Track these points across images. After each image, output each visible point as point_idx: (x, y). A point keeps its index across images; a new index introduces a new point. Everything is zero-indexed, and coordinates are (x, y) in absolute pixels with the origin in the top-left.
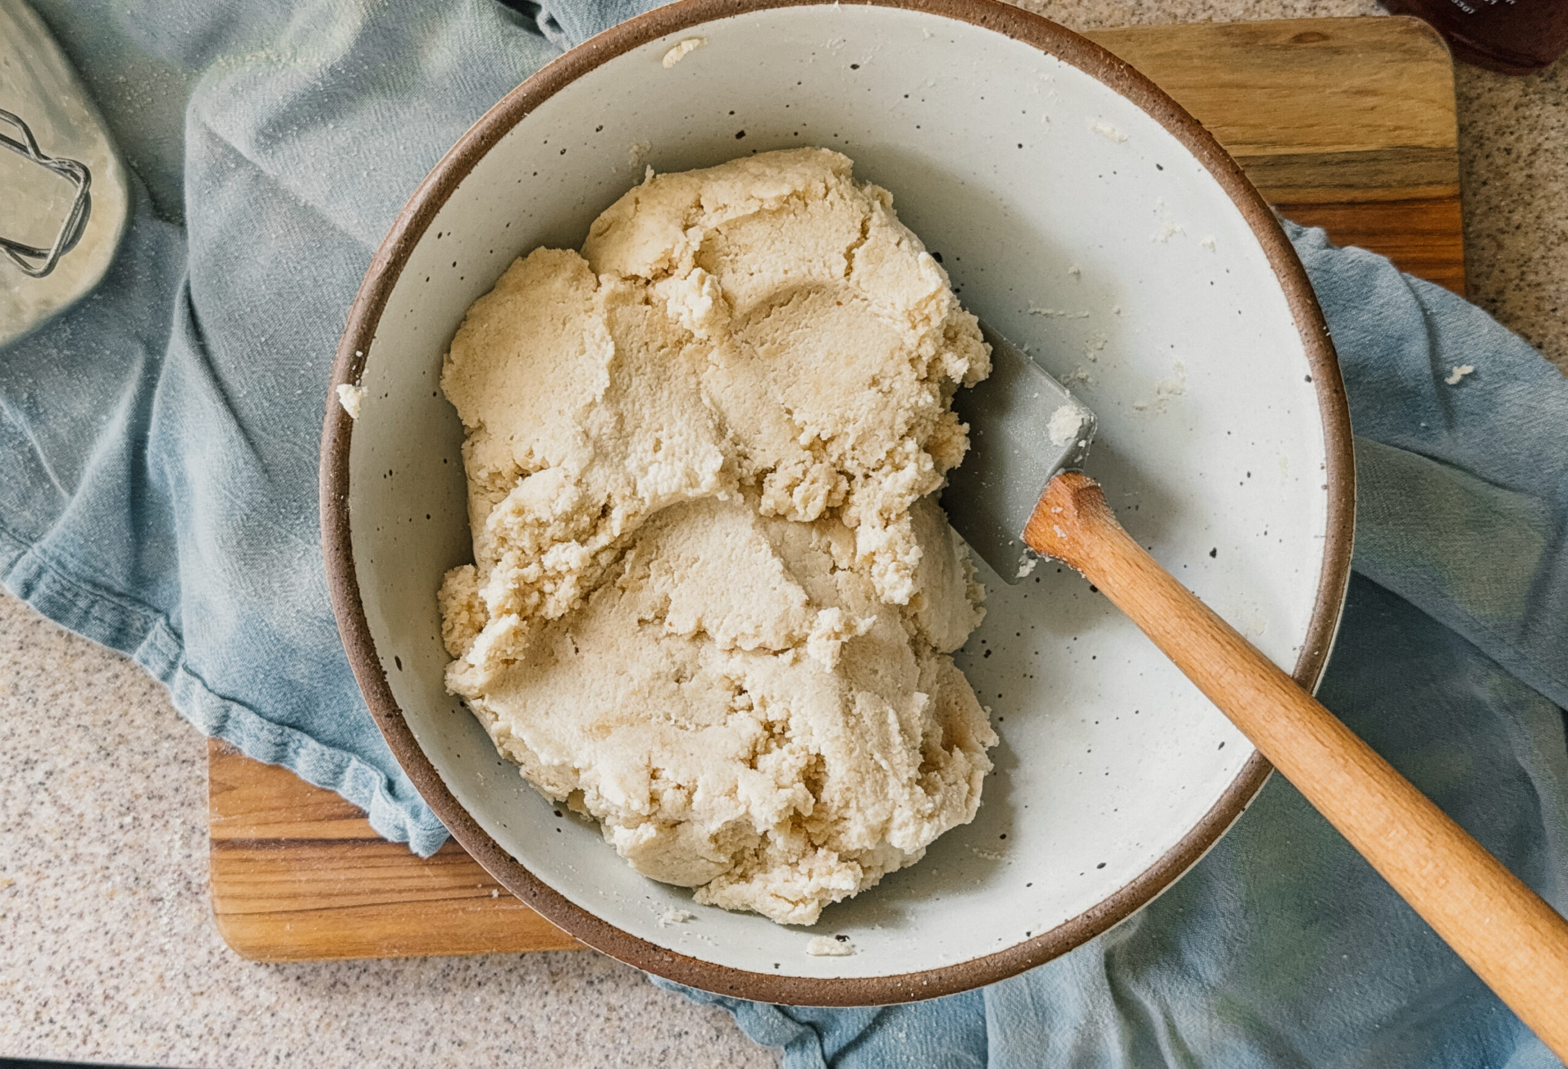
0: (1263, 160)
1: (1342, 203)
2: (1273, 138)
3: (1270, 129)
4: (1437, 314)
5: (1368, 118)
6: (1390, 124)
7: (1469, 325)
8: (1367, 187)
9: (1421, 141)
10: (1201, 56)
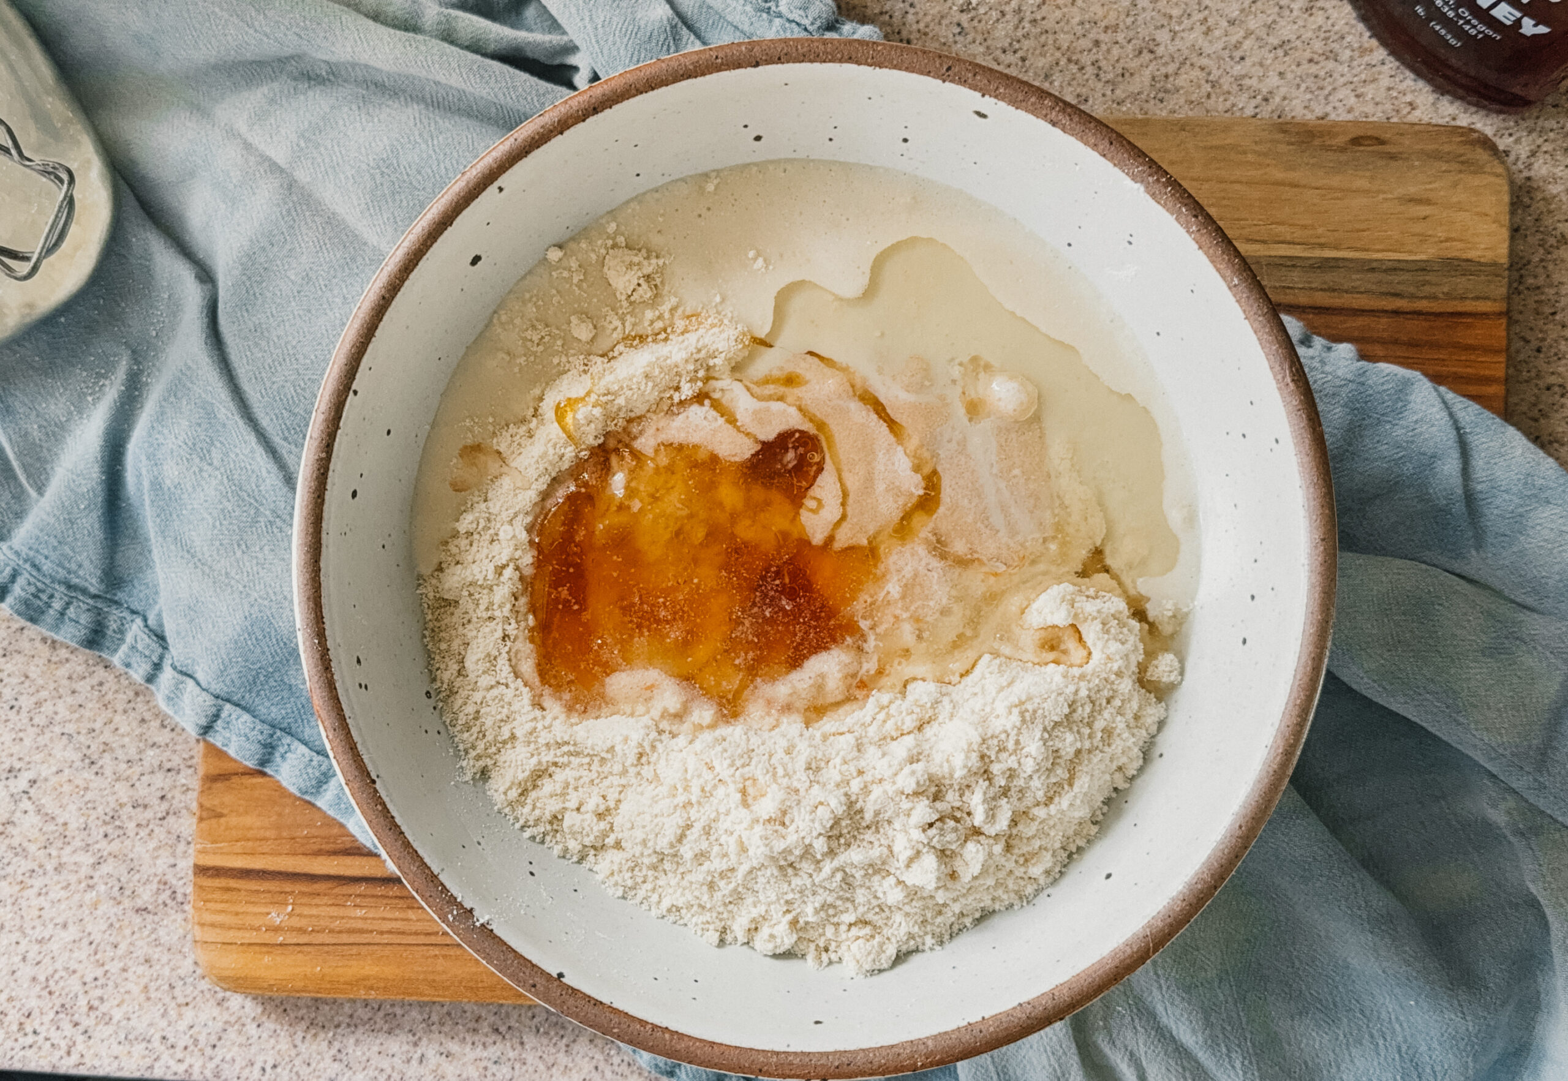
0: (1311, 262)
1: (1386, 311)
2: (1322, 240)
3: (1320, 231)
4: (1470, 433)
5: (1418, 228)
6: (1442, 235)
7: (1503, 445)
8: (1413, 297)
9: (1472, 254)
10: (1255, 152)
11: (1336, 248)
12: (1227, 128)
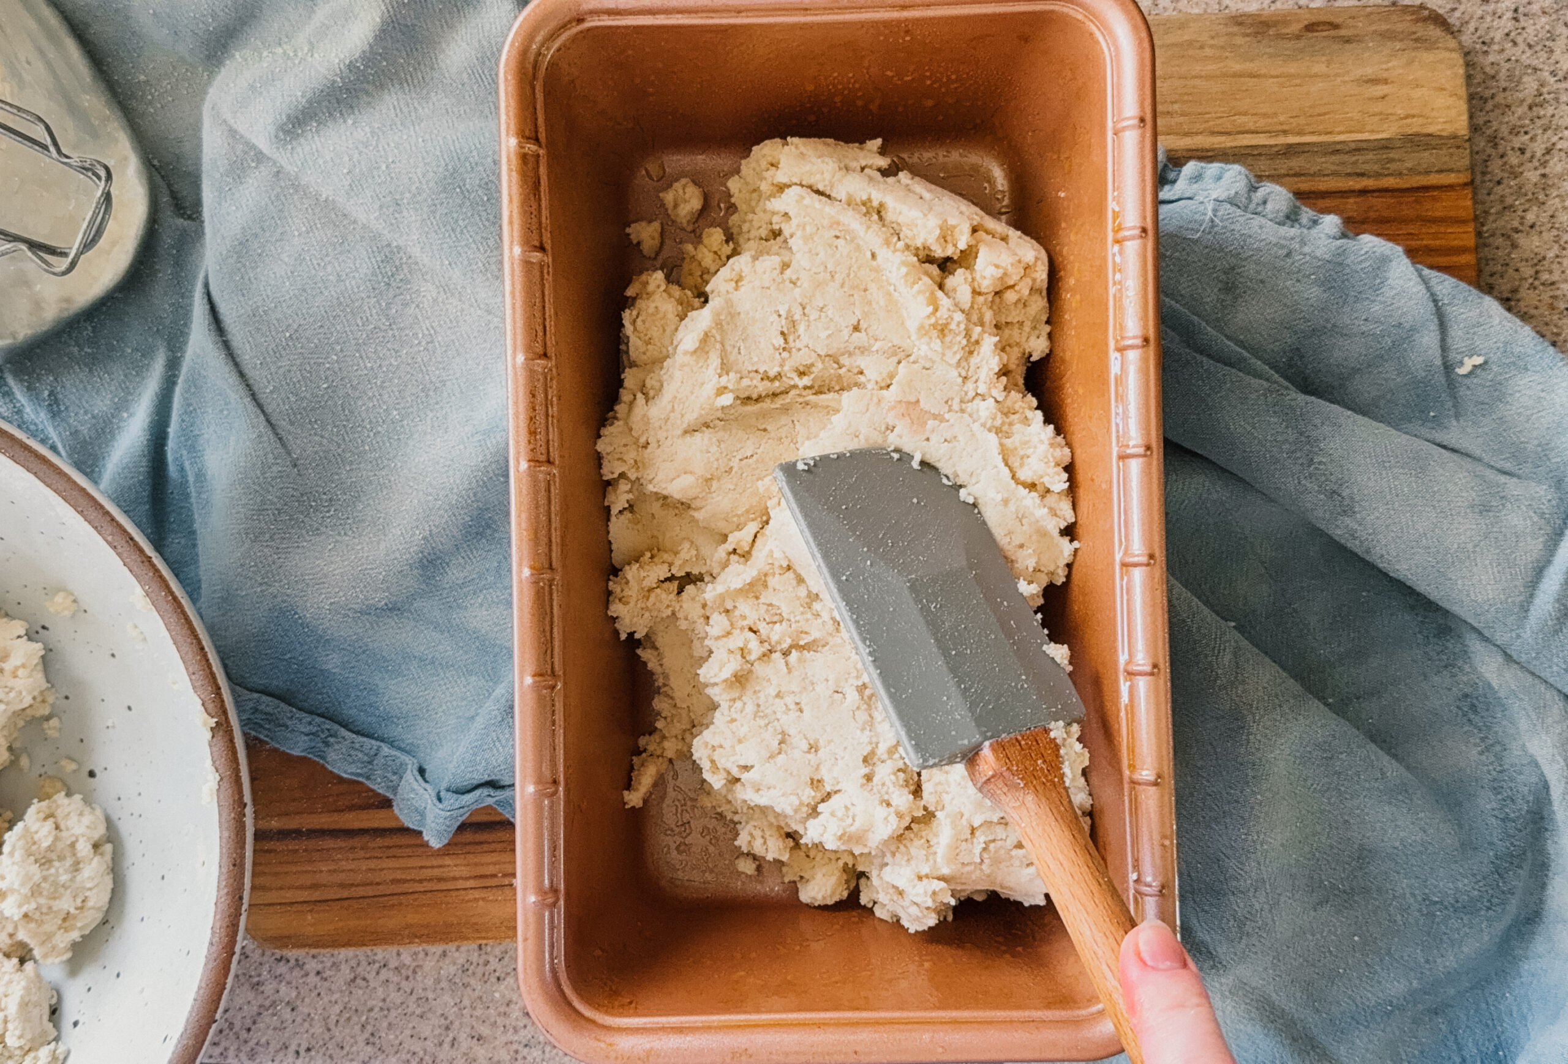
0: (1276, 149)
1: (1353, 191)
2: (1285, 127)
3: (1282, 118)
4: (1448, 305)
5: (1378, 107)
6: (1401, 112)
7: (1481, 315)
9: (1432, 129)
10: (1212, 46)
11: (1300, 133)
12: (1183, 25)
